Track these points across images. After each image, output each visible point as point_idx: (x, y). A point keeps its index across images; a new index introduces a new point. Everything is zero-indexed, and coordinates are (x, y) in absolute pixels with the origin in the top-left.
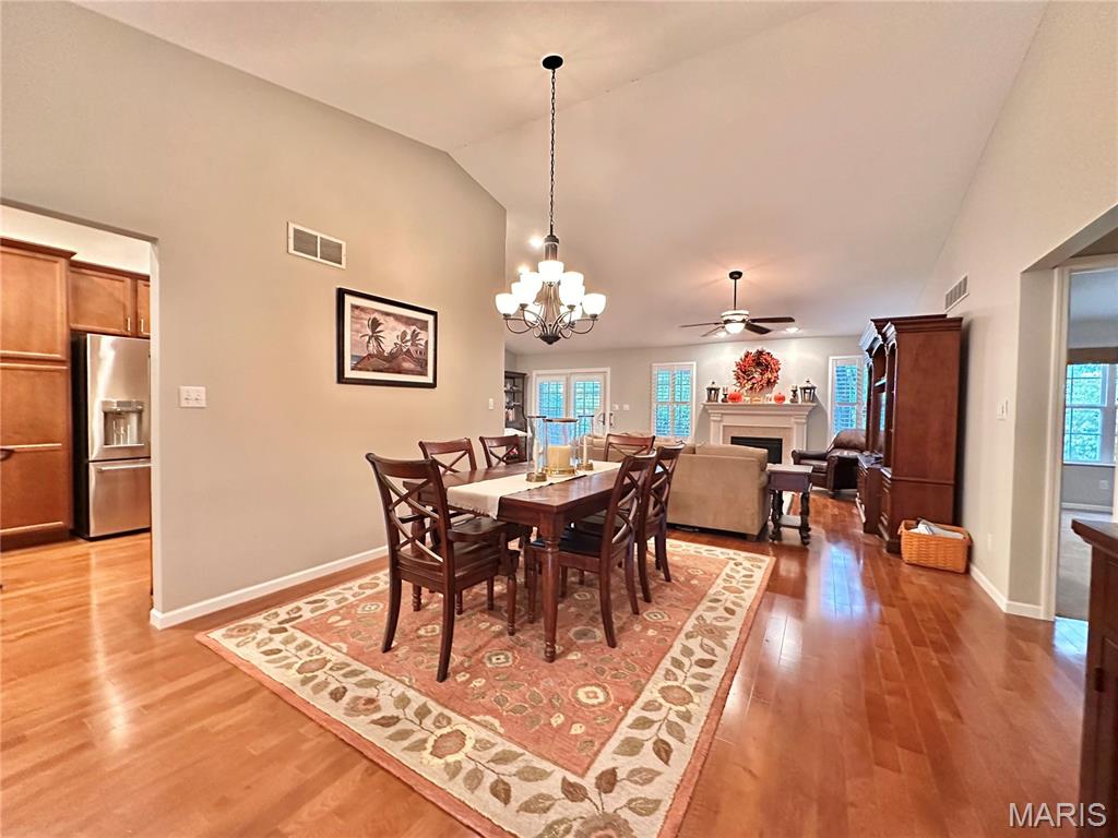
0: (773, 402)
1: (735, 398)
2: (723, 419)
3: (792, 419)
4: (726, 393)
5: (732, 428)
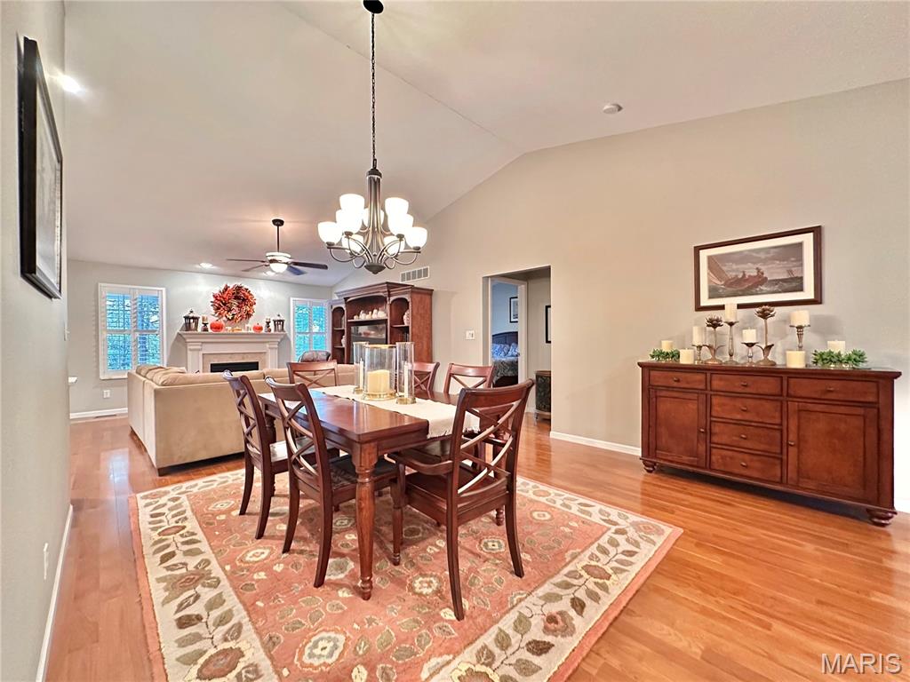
1: (217, 328)
2: (202, 347)
3: (267, 345)
4: (205, 322)
5: (212, 356)
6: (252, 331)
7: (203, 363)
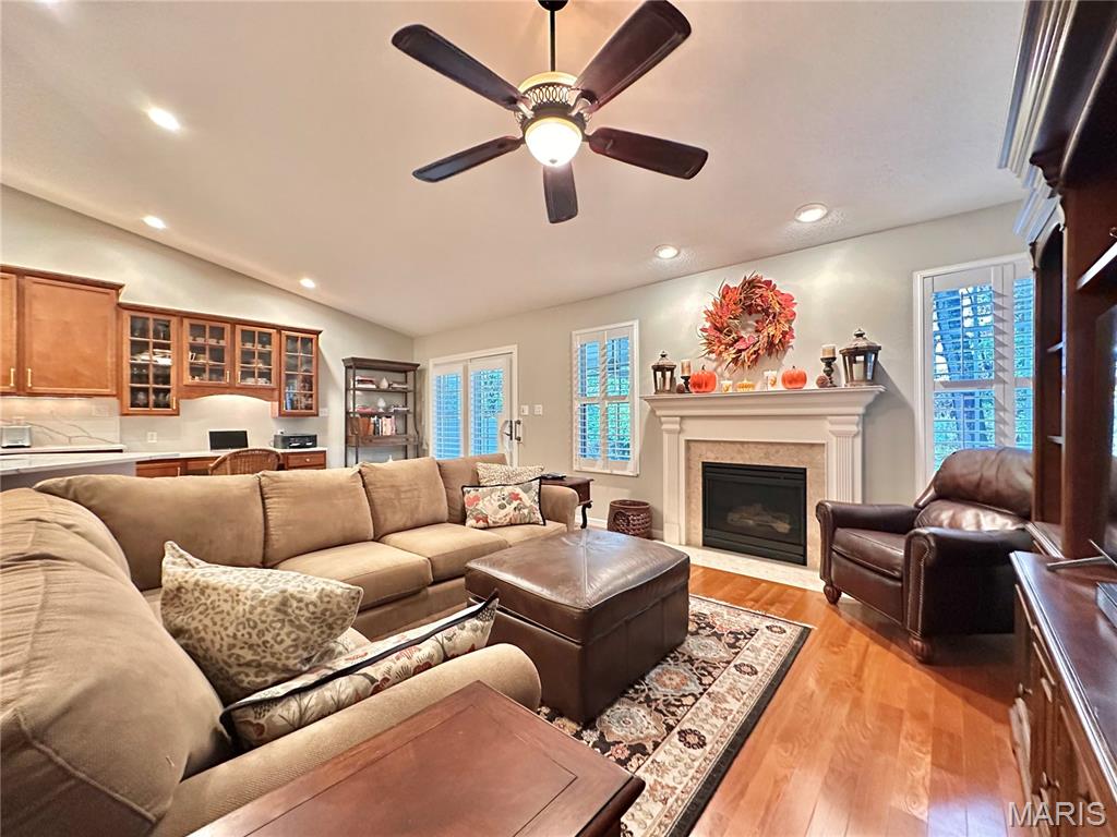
1: (701, 384)
2: (684, 427)
3: (827, 426)
4: (686, 375)
5: (704, 446)
6: (780, 387)
7: (688, 460)
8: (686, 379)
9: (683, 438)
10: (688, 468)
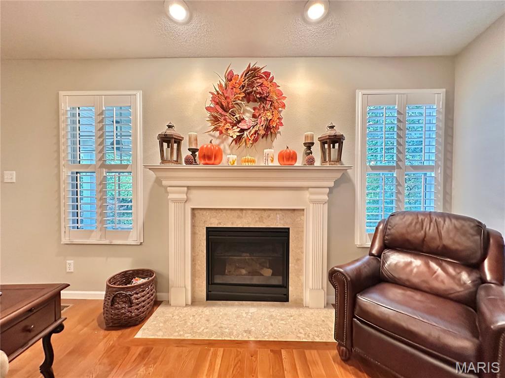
0: (276, 163)
1: (210, 156)
2: (191, 196)
3: (307, 195)
4: (194, 147)
5: (207, 213)
7: (193, 226)
8: (194, 151)
9: (189, 207)
10: (194, 234)
